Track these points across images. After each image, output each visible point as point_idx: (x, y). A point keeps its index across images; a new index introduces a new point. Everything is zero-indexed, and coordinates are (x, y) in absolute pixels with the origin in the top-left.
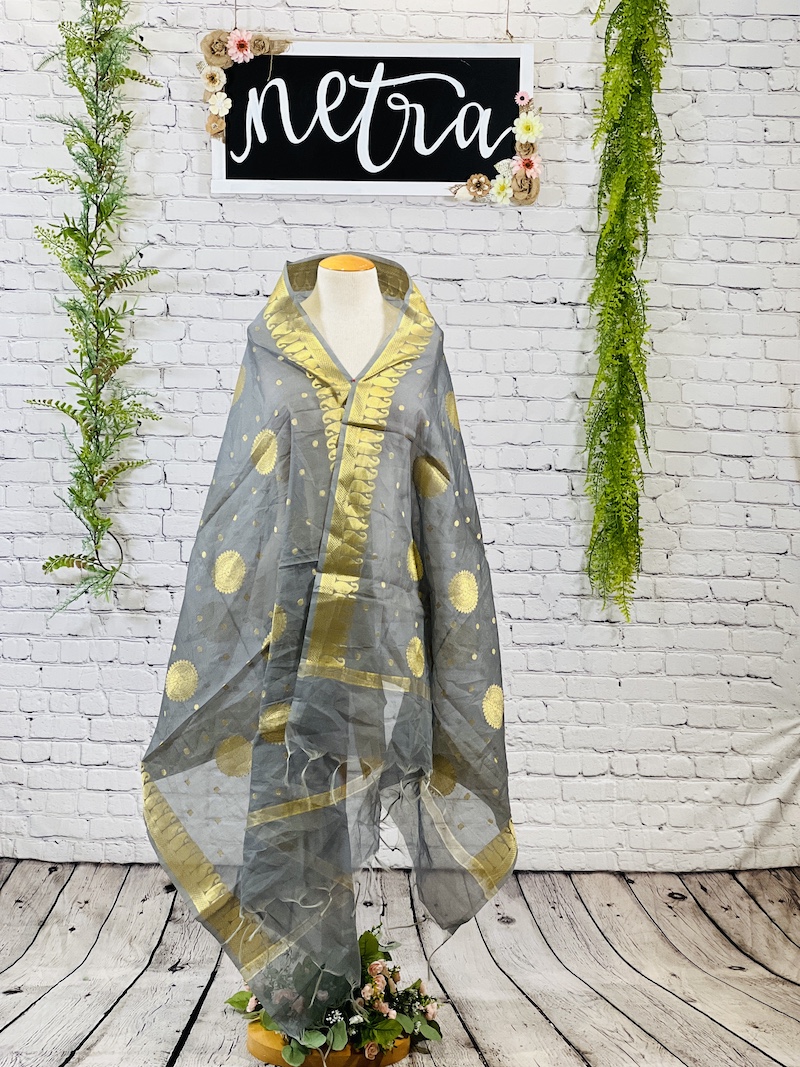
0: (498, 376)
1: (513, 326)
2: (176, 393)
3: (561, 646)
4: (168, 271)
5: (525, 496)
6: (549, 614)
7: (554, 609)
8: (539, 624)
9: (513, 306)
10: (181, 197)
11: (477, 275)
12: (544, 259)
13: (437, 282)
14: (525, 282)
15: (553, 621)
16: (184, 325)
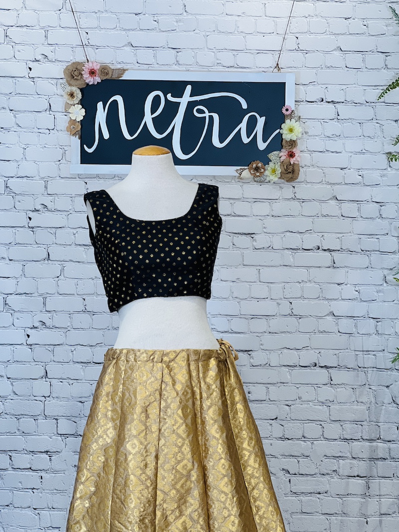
0: (279, 301)
1: (290, 266)
2: (55, 315)
3: (325, 494)
4: (49, 229)
5: (298, 385)
6: (317, 471)
7: (319, 467)
8: (309, 478)
9: (289, 252)
10: (58, 178)
11: (265, 230)
12: (311, 219)
13: (237, 235)
14: (298, 235)
15: (319, 476)
16: (60, 267)
